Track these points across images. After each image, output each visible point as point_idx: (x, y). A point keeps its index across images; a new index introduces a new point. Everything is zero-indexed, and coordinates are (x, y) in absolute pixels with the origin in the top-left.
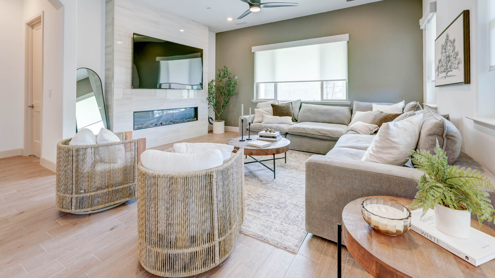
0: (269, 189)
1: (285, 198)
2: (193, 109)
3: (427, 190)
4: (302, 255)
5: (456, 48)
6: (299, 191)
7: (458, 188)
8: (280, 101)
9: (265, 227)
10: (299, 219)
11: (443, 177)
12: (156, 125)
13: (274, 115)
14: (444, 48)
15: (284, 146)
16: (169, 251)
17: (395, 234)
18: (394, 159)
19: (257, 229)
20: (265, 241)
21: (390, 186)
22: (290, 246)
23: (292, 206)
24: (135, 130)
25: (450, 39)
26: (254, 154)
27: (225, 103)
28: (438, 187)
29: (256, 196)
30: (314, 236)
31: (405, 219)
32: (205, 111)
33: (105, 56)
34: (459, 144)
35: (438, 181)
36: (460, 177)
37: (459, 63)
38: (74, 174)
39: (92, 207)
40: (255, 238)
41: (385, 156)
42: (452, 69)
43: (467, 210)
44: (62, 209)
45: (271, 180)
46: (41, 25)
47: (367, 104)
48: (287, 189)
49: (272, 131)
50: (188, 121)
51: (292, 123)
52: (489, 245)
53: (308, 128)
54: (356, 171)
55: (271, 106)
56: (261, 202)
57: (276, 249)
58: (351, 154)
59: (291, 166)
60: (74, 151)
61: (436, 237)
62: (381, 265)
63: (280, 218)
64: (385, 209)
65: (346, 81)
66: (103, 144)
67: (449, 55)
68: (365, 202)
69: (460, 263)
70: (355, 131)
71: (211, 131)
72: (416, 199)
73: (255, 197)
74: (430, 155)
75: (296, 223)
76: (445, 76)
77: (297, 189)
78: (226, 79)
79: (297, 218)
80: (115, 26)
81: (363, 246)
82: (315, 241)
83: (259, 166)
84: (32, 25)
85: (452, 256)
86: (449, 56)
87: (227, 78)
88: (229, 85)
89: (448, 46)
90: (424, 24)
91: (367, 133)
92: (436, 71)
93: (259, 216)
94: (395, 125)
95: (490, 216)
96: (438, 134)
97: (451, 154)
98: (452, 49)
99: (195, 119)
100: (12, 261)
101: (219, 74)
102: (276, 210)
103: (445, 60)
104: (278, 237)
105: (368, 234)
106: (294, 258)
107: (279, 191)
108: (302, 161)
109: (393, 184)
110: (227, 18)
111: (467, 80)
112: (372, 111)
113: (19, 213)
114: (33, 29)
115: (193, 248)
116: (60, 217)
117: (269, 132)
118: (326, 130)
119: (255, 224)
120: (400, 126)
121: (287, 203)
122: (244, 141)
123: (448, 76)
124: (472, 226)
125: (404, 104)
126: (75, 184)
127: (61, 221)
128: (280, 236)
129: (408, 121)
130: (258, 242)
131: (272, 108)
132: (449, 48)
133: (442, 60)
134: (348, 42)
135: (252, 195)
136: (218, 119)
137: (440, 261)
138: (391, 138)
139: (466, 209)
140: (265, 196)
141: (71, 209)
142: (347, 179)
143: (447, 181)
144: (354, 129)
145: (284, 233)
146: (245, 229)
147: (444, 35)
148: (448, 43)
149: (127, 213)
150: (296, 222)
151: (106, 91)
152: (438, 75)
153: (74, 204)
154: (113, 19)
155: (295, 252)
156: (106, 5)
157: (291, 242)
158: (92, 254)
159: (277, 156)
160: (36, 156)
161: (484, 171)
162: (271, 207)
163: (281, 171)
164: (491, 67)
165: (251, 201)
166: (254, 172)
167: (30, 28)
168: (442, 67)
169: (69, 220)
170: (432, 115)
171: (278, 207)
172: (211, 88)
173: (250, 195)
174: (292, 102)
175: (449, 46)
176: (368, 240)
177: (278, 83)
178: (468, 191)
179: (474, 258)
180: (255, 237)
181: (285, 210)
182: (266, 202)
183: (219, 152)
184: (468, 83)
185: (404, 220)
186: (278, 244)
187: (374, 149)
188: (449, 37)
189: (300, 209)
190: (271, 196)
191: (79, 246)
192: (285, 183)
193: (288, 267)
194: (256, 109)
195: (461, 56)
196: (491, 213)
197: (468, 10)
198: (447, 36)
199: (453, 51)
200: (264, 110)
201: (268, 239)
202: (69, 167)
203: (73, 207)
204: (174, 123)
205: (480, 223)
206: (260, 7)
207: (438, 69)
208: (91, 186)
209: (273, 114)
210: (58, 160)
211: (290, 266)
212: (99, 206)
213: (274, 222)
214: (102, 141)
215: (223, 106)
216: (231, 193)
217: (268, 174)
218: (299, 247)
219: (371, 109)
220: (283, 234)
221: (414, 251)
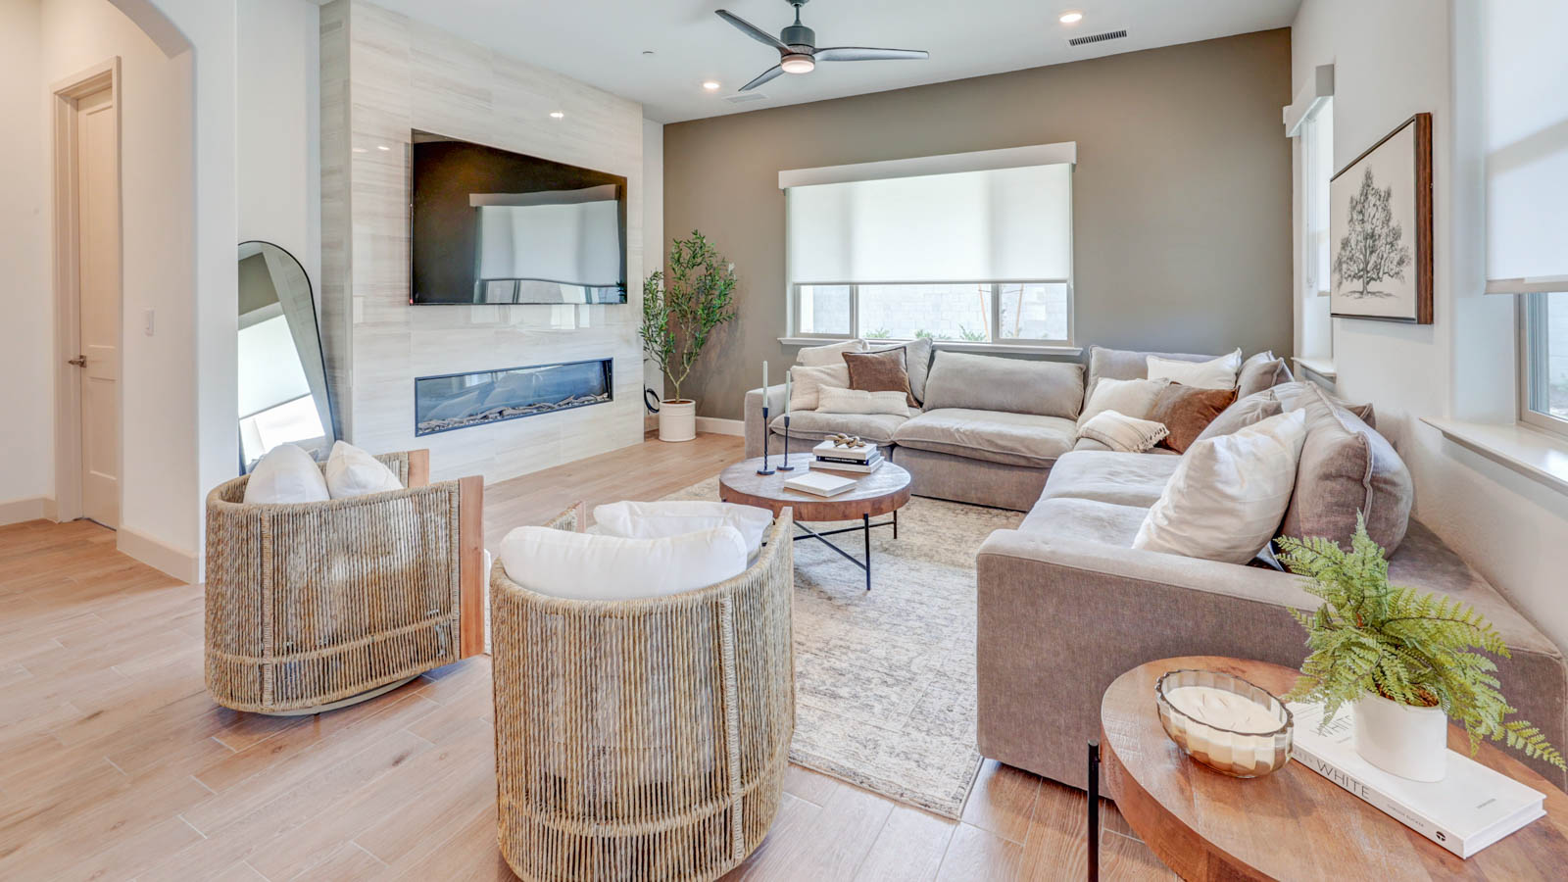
0: (857, 624)
1: (907, 650)
2: (598, 368)
3: (1333, 653)
4: (975, 826)
5: (1393, 215)
6: (944, 629)
7: (1415, 648)
8: (870, 343)
9: (860, 744)
10: (955, 715)
11: (1375, 617)
12: (485, 417)
13: (851, 387)
14: (1359, 208)
15: (893, 490)
16: (601, 828)
17: (1251, 772)
18: (1226, 545)
19: (838, 750)
20: (864, 785)
21: (1221, 626)
22: (937, 801)
23: (931, 676)
24: (421, 435)
25: (1376, 187)
26: (805, 516)
27: (697, 345)
28: (1362, 646)
29: (818, 645)
30: (1004, 767)
31: (1277, 732)
32: (634, 371)
33: (322, 202)
34: (1407, 503)
35: (1362, 625)
36: (1421, 617)
37: (1401, 262)
38: (267, 593)
39: (324, 693)
40: (835, 778)
41: (1203, 536)
42: (1381, 275)
43: (1439, 706)
44: (230, 701)
45: (858, 593)
46: (111, 99)
47: (1133, 355)
48: (910, 624)
49: (855, 443)
50: (583, 404)
51: (908, 411)
52: (1493, 800)
53: (958, 430)
54: (1126, 583)
55: (842, 358)
56: (838, 665)
57: (898, 810)
58: (1100, 519)
59: (912, 550)
60: (266, 524)
61: (1358, 780)
62: (1221, 861)
63: (899, 714)
64: (1220, 700)
65: (1068, 286)
66: (356, 498)
67: (1373, 233)
68: (1165, 681)
69: (1423, 849)
70: (1102, 443)
71: (652, 433)
72: (1304, 675)
73: (817, 649)
74: (1340, 554)
75: (948, 730)
76: (1361, 290)
77: (937, 621)
78: (701, 270)
79: (950, 713)
80: (352, 106)
81: (1171, 810)
82: (1006, 781)
83: (816, 550)
84: (75, 97)
85: (1402, 831)
86: (1372, 236)
87: (703, 267)
88: (707, 290)
89: (1371, 205)
90: (1298, 125)
91: (1135, 448)
92: (1333, 272)
93: (838, 710)
94: (1230, 447)
95: (1498, 723)
96: (1351, 475)
97: (1386, 531)
98: (1380, 215)
99: (605, 395)
100: (102, 872)
101: (677, 256)
102: (884, 690)
103: (1362, 244)
104: (899, 774)
105: (1179, 775)
106: (952, 835)
107: (887, 631)
108: (944, 531)
109: (1228, 622)
110: (702, 83)
111: (1426, 314)
112: (1146, 378)
113: (86, 716)
114: (78, 110)
115: (672, 818)
116: (226, 726)
117: (844, 446)
118: (1012, 436)
119: (829, 736)
120: (1243, 448)
121: (914, 668)
122: (772, 473)
123: (1369, 293)
124: (1450, 746)
125: (1240, 361)
126: (272, 625)
127: (229, 738)
128: (907, 769)
129: (1263, 432)
130: (844, 788)
131: (845, 365)
132: (1371, 211)
133: (1353, 243)
134: (1074, 166)
135: (808, 644)
136: (672, 395)
137: (1372, 847)
138: (1220, 486)
139: (1436, 703)
140: (849, 648)
141: (261, 701)
142: (1101, 606)
143: (1386, 629)
144: (1094, 434)
145: (917, 762)
146: (803, 752)
147: (1358, 172)
148: (1370, 197)
149: (434, 708)
150: (947, 725)
151: (325, 313)
152: (1340, 283)
153: (268, 686)
154: (347, 84)
155: (954, 817)
156: (321, 38)
157: (940, 791)
158: (351, 842)
159: (873, 520)
160: (97, 521)
161: (1472, 580)
162: (868, 681)
163: (886, 565)
164: (1489, 282)
165: (808, 661)
166: (805, 570)
167: (69, 106)
168: (1352, 263)
169: (256, 737)
170: (1330, 414)
171: (890, 681)
172: (654, 299)
173: (803, 645)
174: (905, 348)
175: (1374, 205)
176: (1182, 791)
177: (860, 286)
178: (1442, 658)
179: (1459, 836)
180: (833, 774)
181: (911, 690)
182: (851, 665)
183: (732, 531)
184: (1426, 323)
185: (1275, 735)
186: (902, 795)
187: (1171, 513)
188: (1374, 179)
189: (954, 686)
190: (863, 647)
191: (305, 818)
192: (902, 604)
193: (938, 861)
194: (794, 367)
195: (1408, 242)
196: (1500, 715)
197: (1429, 113)
198: (1368, 176)
199: (1383, 223)
200: (822, 372)
201: (873, 779)
202: (251, 574)
203: (267, 696)
204: (540, 410)
205: (1473, 744)
206: (813, 60)
207: (1338, 266)
208: (321, 628)
209: (848, 383)
210: (212, 550)
211: (943, 858)
212: (346, 688)
213: (884, 727)
214: (349, 486)
215: (690, 354)
216: (771, 652)
217: (847, 575)
218: (963, 801)
219: (1143, 373)
220: (914, 764)
221: (1303, 819)
